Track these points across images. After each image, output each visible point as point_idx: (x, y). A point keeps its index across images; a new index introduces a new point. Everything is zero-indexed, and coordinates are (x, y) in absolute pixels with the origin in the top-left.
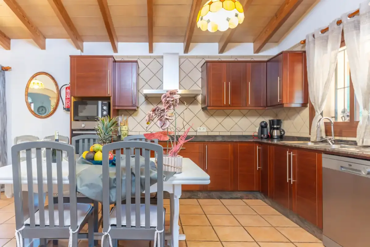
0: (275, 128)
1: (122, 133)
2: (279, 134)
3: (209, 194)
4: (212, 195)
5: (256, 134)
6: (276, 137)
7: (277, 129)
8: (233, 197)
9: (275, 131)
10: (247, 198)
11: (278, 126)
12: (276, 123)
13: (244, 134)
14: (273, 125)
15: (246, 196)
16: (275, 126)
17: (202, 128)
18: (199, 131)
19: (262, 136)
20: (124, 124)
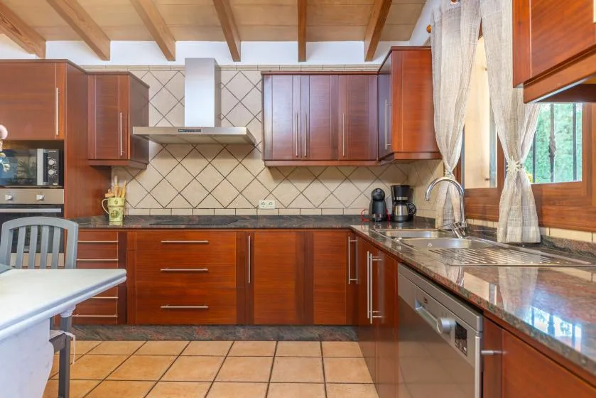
0: (399, 201)
1: (111, 212)
2: (406, 213)
3: (259, 331)
4: (264, 333)
5: (367, 213)
6: (400, 219)
7: (403, 203)
8: (305, 337)
9: (400, 207)
10: (332, 338)
11: (405, 198)
12: (400, 191)
13: (347, 212)
14: (396, 197)
15: (331, 335)
16: (400, 198)
17: (266, 202)
18: (261, 207)
19: (374, 216)
20: (112, 195)
